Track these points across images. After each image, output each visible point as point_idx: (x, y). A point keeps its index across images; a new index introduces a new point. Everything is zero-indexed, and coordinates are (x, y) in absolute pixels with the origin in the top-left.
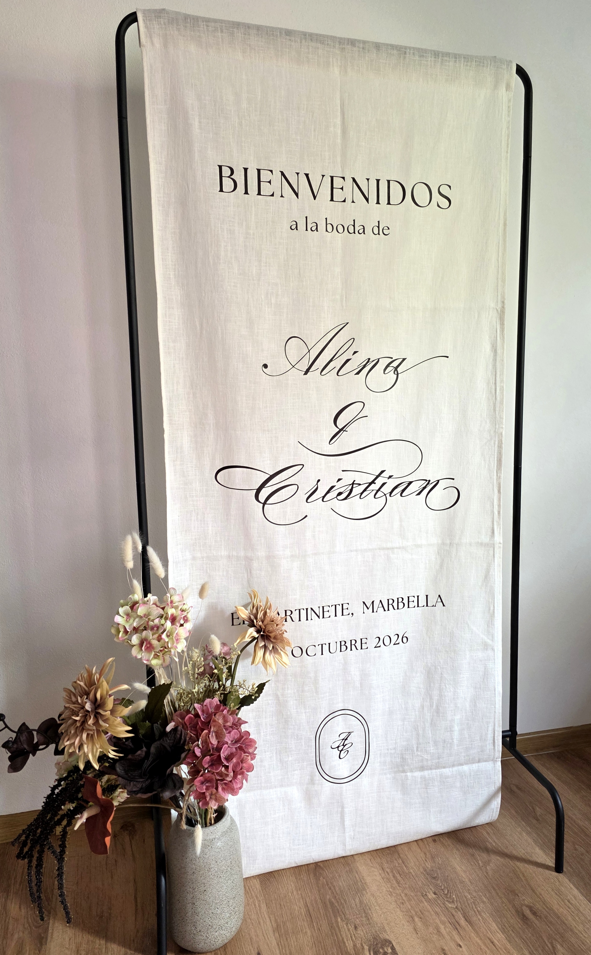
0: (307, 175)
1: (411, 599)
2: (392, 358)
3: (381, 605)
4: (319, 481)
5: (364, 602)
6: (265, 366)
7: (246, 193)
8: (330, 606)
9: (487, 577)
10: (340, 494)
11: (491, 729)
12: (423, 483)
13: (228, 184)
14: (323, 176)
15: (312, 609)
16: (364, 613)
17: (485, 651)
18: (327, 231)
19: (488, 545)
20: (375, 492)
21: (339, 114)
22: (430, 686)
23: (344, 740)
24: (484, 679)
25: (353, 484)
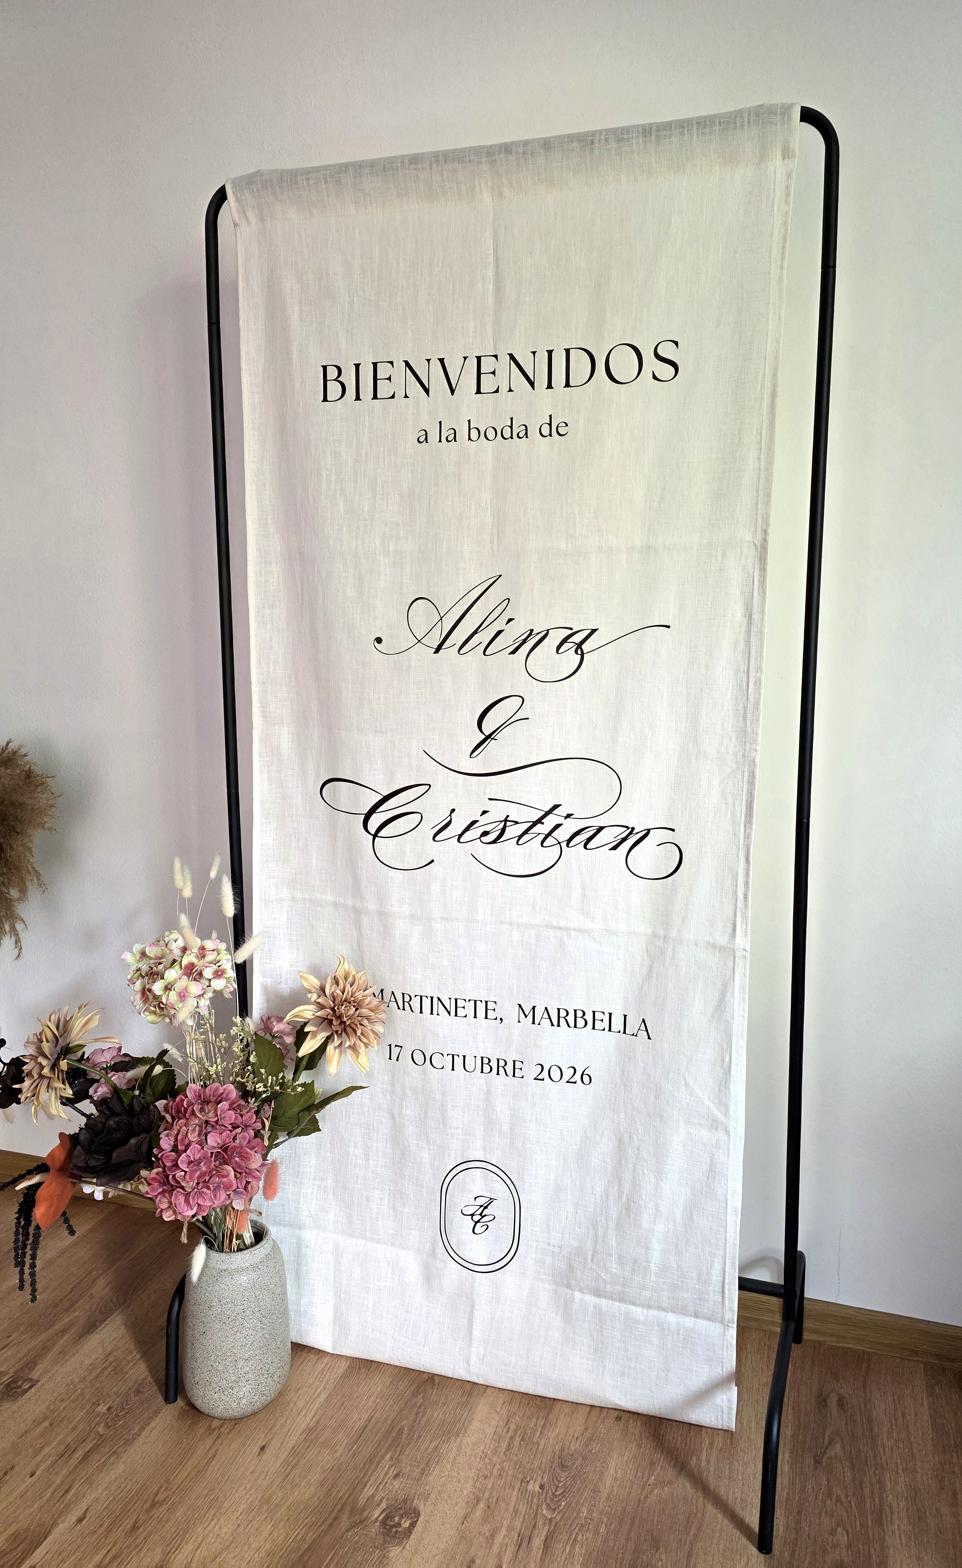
0: (442, 361)
1: (598, 1016)
2: (571, 629)
3: (546, 1015)
4: (453, 811)
5: (520, 1005)
6: (379, 640)
7: (358, 398)
8: (467, 1001)
9: (721, 1006)
10: (485, 834)
11: (717, 1266)
12: (622, 832)
13: (334, 389)
14: (465, 358)
15: (439, 999)
16: (519, 1022)
17: (714, 1131)
18: (470, 439)
19: (724, 949)
20: (542, 837)
21: (491, 260)
22: (620, 1164)
23: (482, 1208)
24: (708, 1177)
25: (506, 820)
